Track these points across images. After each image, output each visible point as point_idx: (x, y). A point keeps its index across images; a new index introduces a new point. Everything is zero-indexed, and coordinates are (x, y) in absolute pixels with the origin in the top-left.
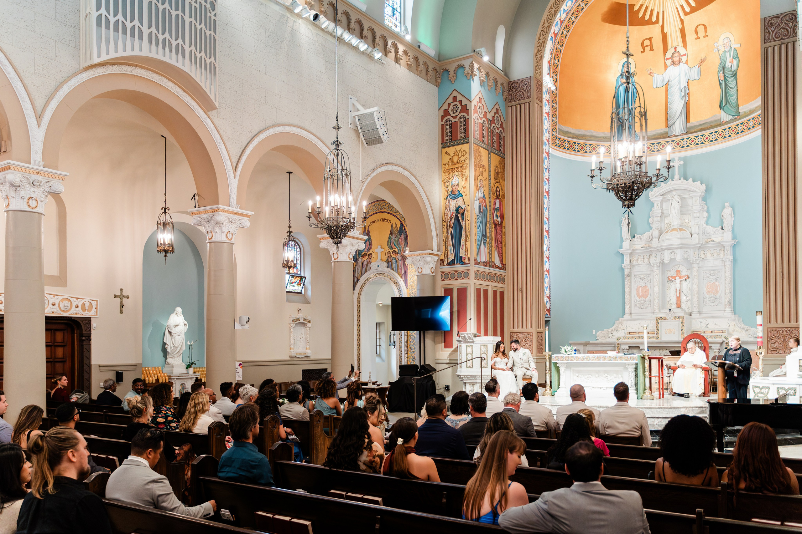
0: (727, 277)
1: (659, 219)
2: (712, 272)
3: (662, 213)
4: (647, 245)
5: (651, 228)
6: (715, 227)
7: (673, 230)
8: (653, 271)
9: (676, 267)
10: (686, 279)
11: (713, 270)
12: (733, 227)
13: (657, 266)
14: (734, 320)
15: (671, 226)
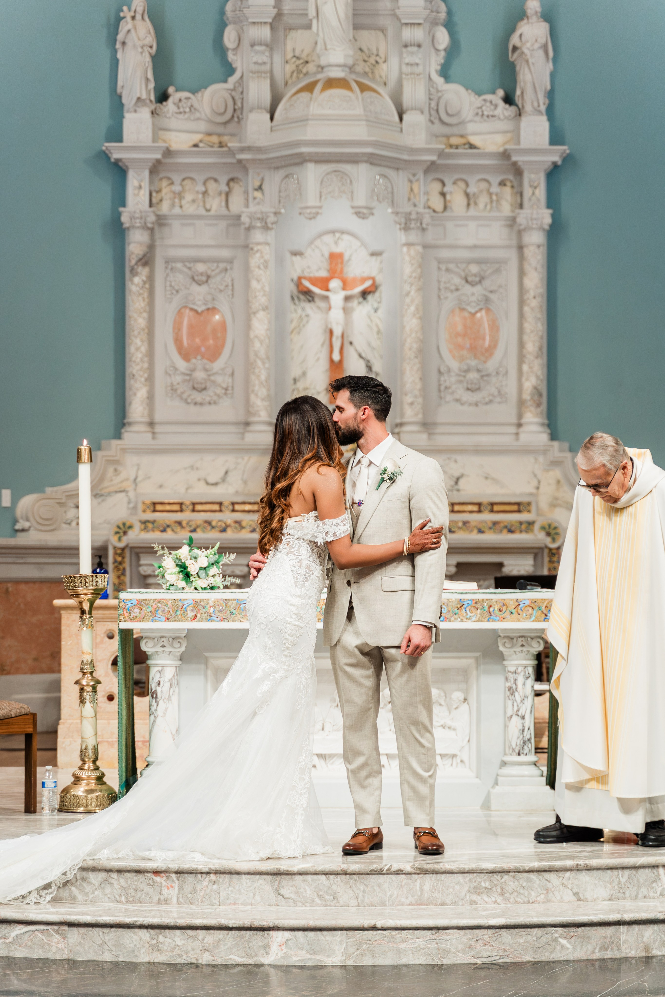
0: (532, 293)
1: (265, 33)
2: (474, 269)
3: (279, 15)
4: (215, 139)
5: (230, 70)
6: (479, 93)
7: (331, 83)
8: (246, 247)
9: (328, 239)
10: (364, 294)
11: (479, 262)
12: (551, 95)
13: (266, 228)
14: (556, 463)
15: (311, 68)
